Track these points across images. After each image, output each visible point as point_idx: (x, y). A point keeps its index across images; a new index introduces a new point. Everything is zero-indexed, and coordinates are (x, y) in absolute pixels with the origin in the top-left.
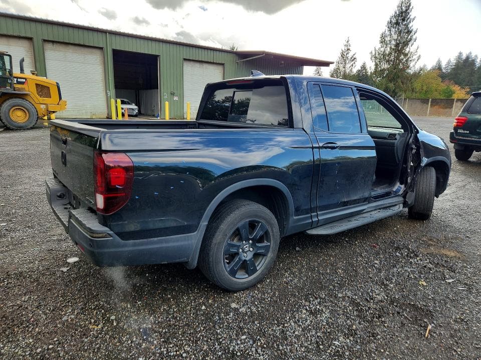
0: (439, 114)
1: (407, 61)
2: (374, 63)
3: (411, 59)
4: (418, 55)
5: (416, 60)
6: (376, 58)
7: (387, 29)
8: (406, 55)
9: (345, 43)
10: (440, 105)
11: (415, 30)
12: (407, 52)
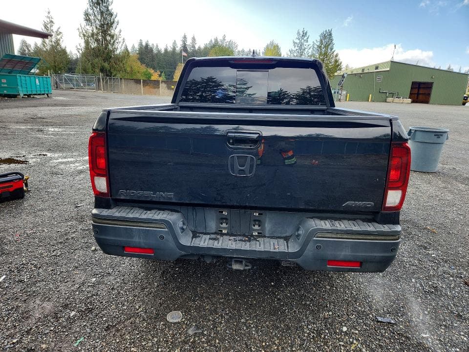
0: (150, 93)
1: (114, 42)
2: (83, 40)
3: (117, 41)
4: (122, 38)
5: (122, 43)
6: (84, 35)
7: (89, 7)
8: (112, 37)
9: (47, 14)
10: (150, 85)
11: (115, 14)
12: (112, 33)
